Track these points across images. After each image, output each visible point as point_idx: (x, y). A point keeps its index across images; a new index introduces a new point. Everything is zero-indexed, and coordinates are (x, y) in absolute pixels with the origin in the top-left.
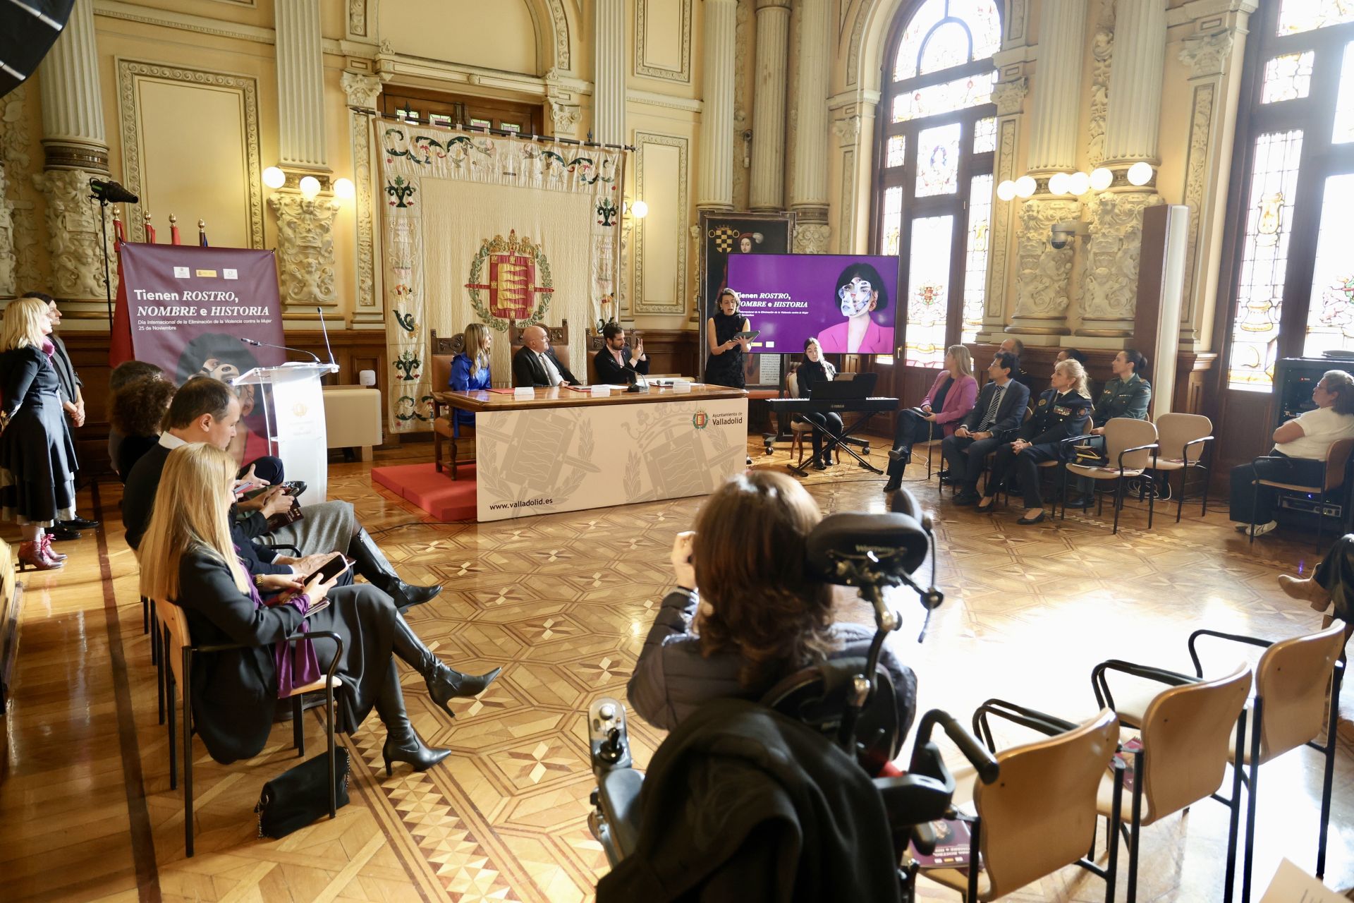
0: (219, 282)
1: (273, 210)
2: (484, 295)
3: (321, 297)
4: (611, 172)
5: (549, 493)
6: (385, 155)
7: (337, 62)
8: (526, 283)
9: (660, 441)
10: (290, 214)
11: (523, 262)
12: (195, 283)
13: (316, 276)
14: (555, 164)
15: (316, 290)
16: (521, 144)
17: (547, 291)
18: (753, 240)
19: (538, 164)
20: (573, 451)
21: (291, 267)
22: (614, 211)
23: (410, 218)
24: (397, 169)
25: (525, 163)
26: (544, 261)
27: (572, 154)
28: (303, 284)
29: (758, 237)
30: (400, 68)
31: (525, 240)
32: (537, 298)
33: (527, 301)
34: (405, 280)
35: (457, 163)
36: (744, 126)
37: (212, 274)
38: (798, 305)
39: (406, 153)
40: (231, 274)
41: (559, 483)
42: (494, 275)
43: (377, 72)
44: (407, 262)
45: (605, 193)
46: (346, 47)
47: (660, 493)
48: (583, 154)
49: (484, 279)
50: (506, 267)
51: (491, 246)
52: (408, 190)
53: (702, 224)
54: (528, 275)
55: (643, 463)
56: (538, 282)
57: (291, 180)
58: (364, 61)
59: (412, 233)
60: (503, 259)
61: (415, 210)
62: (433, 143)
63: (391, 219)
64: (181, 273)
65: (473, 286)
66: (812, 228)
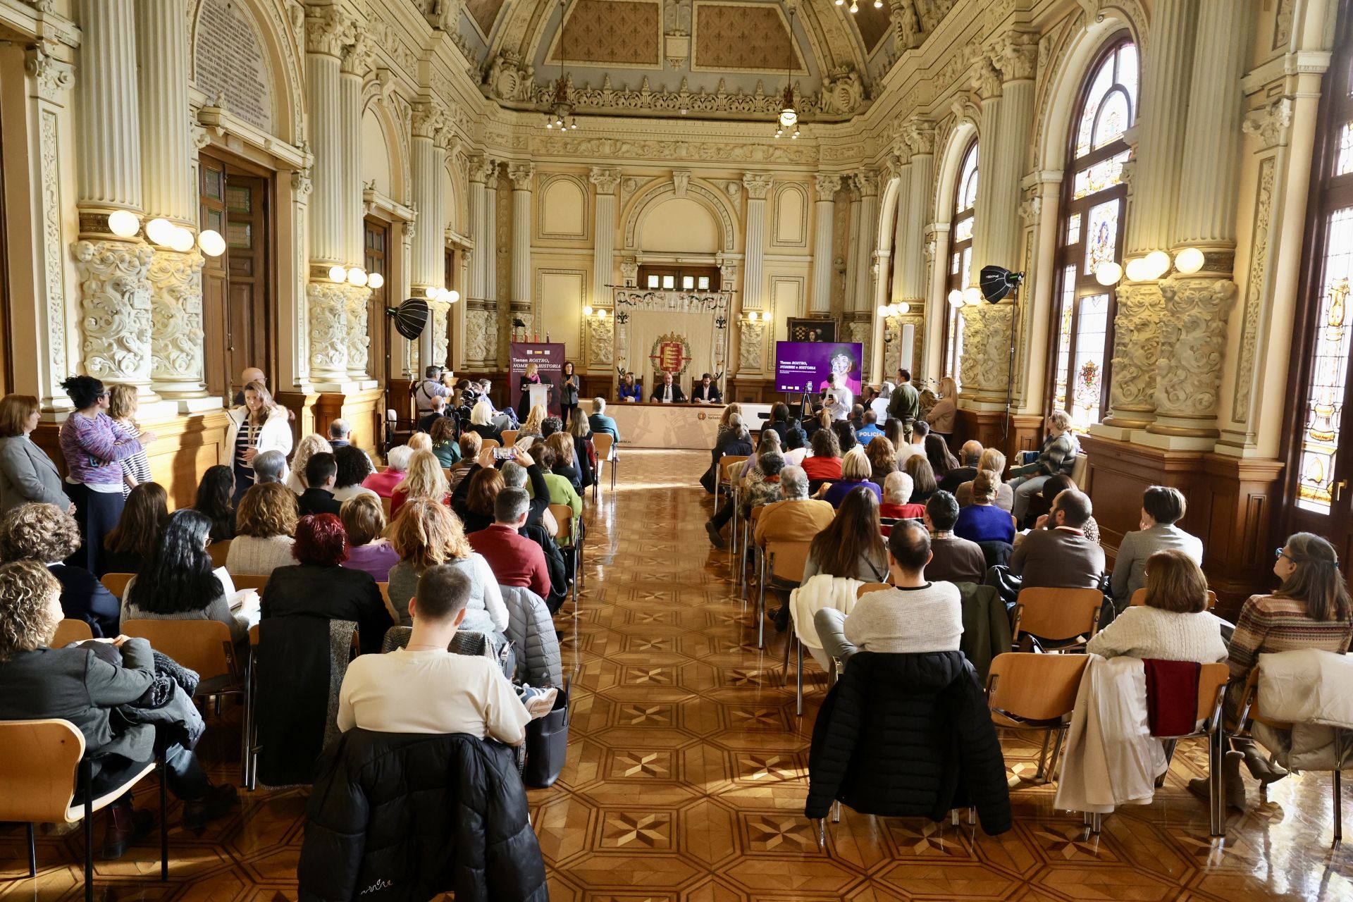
0: (543, 356)
1: (590, 324)
2: (658, 361)
3: (605, 360)
4: (724, 303)
5: (629, 439)
6: (617, 303)
7: (620, 259)
8: (678, 355)
9: (682, 423)
10: (595, 325)
11: (677, 346)
12: (534, 356)
13: (603, 352)
14: (694, 300)
15: (603, 358)
16: (678, 293)
17: (688, 359)
18: (816, 333)
19: (686, 302)
20: (640, 423)
21: (594, 348)
22: (725, 321)
23: (626, 329)
24: (624, 308)
25: (680, 302)
26: (687, 346)
27: (703, 296)
28: (598, 355)
29: (819, 331)
30: (645, 259)
31: (678, 336)
32: (683, 362)
33: (678, 363)
34: (622, 353)
35: (648, 304)
36: (839, 267)
37: (540, 352)
38: (811, 368)
39: (626, 301)
40: (547, 352)
41: (634, 435)
42: (662, 352)
43: (635, 261)
44: (624, 346)
45: (720, 313)
46: (623, 253)
47: (681, 445)
48: (709, 295)
49: (658, 353)
50: (668, 348)
51: (661, 339)
52: (626, 317)
53: (788, 324)
54: (679, 351)
55: (672, 433)
56: (684, 355)
57: (595, 311)
58: (631, 257)
59: (626, 334)
60: (667, 345)
61: (628, 325)
62: (638, 296)
63: (618, 329)
64: (529, 352)
65: (653, 357)
66: (860, 325)
